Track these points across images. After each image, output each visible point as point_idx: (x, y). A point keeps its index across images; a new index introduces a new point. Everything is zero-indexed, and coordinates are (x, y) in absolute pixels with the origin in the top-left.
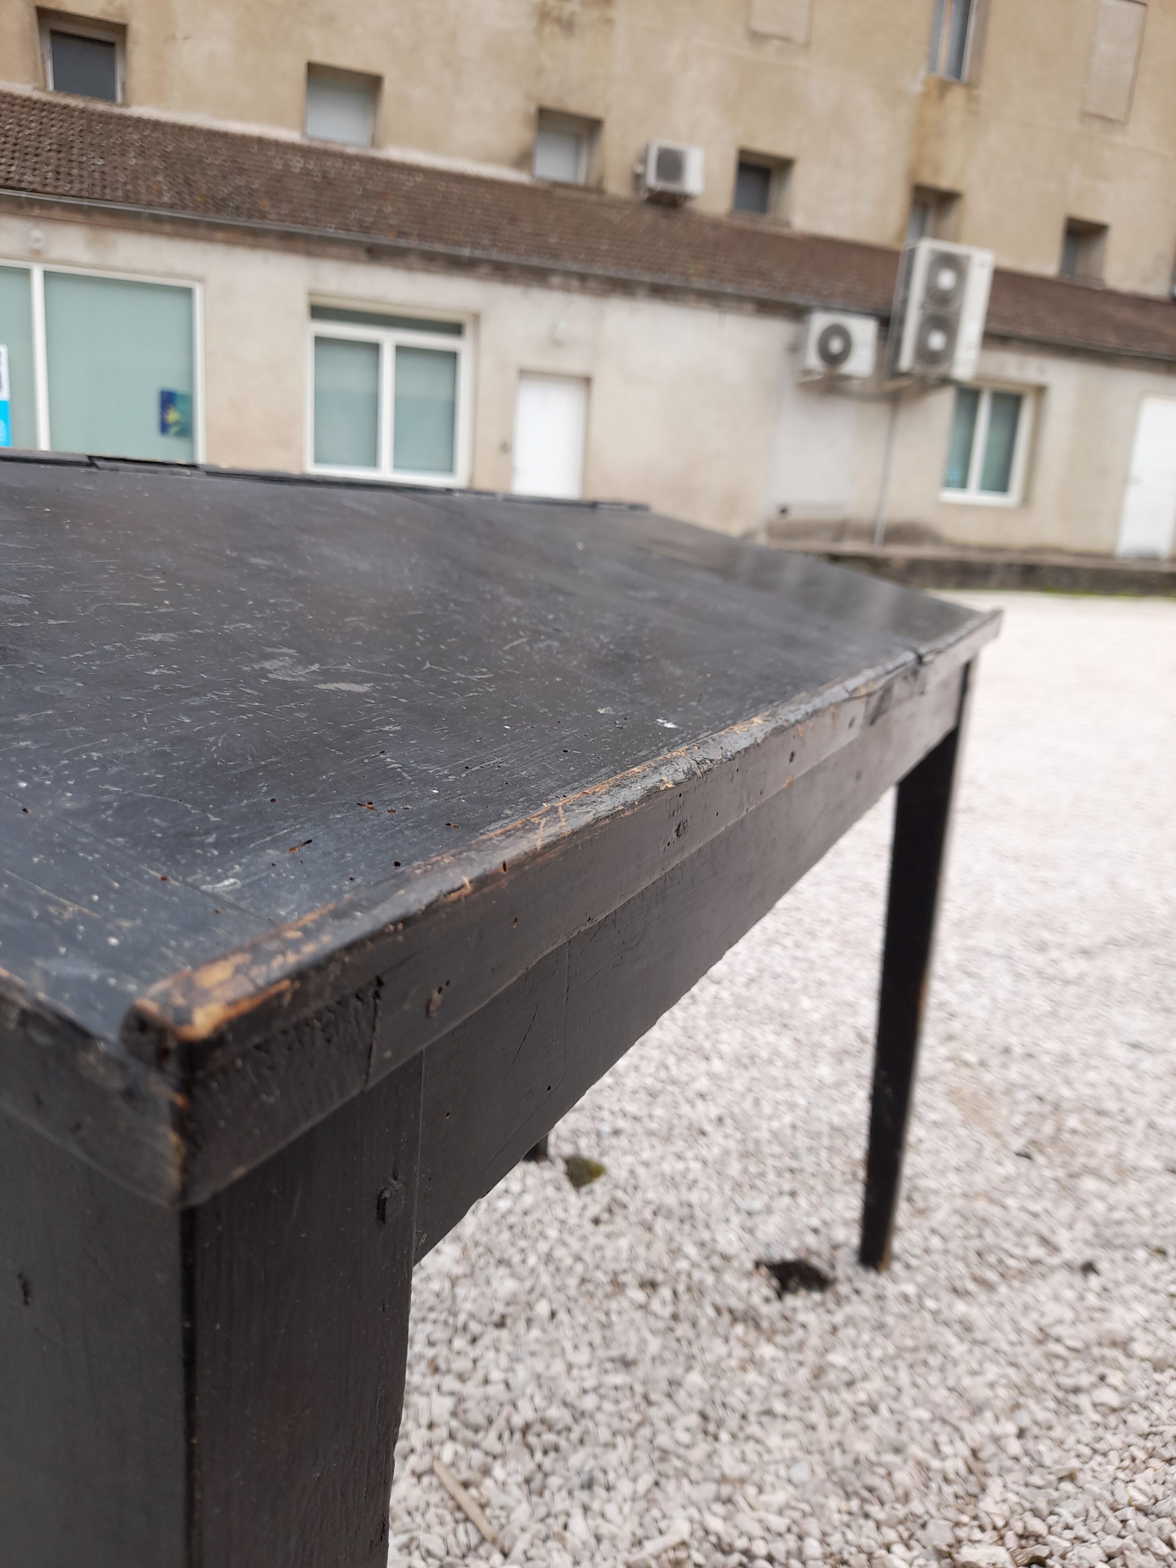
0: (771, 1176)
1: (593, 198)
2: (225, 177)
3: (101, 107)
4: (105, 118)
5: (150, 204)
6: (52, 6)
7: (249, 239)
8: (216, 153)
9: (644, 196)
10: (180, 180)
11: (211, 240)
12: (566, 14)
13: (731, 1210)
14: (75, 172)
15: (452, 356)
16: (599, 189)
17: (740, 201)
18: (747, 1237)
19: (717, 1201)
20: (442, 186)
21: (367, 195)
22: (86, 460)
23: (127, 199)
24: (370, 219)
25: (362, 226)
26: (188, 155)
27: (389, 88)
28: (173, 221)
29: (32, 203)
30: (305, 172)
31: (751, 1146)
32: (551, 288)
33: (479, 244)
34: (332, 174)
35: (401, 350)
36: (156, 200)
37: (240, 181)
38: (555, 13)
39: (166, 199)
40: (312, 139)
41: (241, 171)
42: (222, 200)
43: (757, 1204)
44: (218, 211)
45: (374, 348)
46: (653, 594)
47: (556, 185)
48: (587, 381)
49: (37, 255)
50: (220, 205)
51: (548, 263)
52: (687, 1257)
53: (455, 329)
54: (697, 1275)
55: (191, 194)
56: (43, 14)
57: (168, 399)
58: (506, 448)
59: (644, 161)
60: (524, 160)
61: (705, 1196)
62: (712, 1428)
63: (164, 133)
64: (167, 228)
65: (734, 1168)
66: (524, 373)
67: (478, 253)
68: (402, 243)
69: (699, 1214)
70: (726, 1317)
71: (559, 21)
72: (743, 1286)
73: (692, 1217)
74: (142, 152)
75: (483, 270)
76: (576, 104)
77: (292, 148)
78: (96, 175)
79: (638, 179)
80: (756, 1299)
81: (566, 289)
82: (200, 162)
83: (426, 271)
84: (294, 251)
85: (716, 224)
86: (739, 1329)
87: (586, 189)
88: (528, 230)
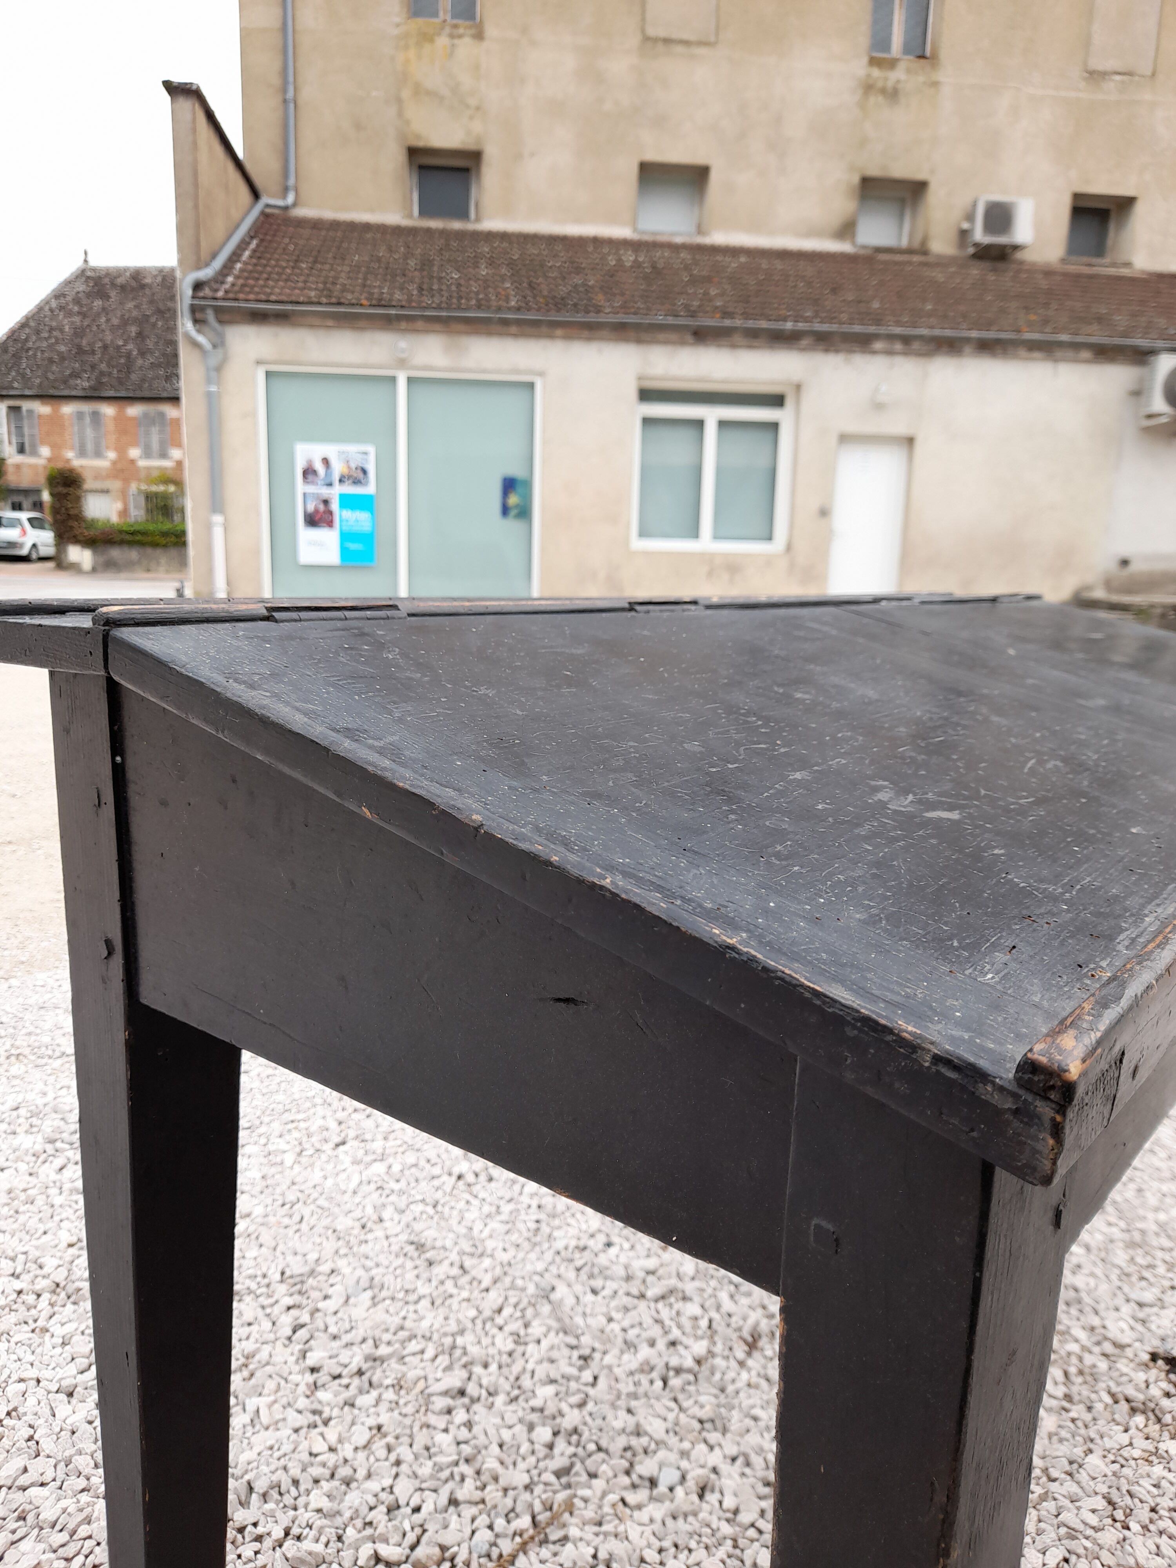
0: (1161, 1270)
1: (916, 258)
2: (564, 278)
3: (456, 225)
4: (461, 235)
5: (499, 309)
6: (421, 144)
7: (586, 333)
8: (556, 256)
9: (971, 250)
10: (525, 285)
11: (551, 337)
12: (890, 84)
13: (1120, 1301)
14: (435, 287)
15: (774, 426)
16: (923, 251)
17: (1074, 247)
18: (1139, 1327)
19: (1104, 1287)
20: (765, 264)
21: (694, 281)
22: (627, 606)
23: (479, 307)
24: (696, 303)
25: (689, 311)
26: (531, 260)
27: (714, 177)
28: (519, 322)
29: (399, 318)
30: (637, 265)
31: (1137, 1237)
32: (874, 352)
33: (802, 317)
34: (660, 265)
35: (723, 424)
36: (505, 304)
37: (577, 280)
38: (880, 84)
39: (513, 303)
40: (643, 233)
41: (579, 270)
42: (563, 299)
43: (1148, 1296)
44: (559, 310)
45: (699, 424)
46: (1101, 702)
47: (879, 250)
48: (910, 441)
49: (402, 363)
50: (559, 304)
51: (872, 329)
52: (1077, 1341)
53: (777, 401)
54: (1088, 1359)
55: (535, 297)
56: (413, 152)
57: (509, 485)
58: (824, 513)
59: (970, 217)
60: (847, 230)
61: (1092, 1282)
62: (1119, 1515)
63: (511, 243)
64: (513, 329)
65: (1120, 1257)
66: (845, 439)
67: (801, 326)
68: (727, 323)
69: (1087, 1299)
70: (1124, 1406)
71: (883, 91)
72: (1141, 1376)
73: (1079, 1301)
74: (491, 263)
75: (804, 342)
76: (900, 170)
77: (625, 243)
78: (454, 288)
79: (964, 234)
80: (1155, 1391)
81: (890, 353)
82: (542, 266)
83: (750, 347)
84: (626, 340)
85: (1048, 273)
86: (1139, 1420)
87: (910, 251)
88: (850, 299)
